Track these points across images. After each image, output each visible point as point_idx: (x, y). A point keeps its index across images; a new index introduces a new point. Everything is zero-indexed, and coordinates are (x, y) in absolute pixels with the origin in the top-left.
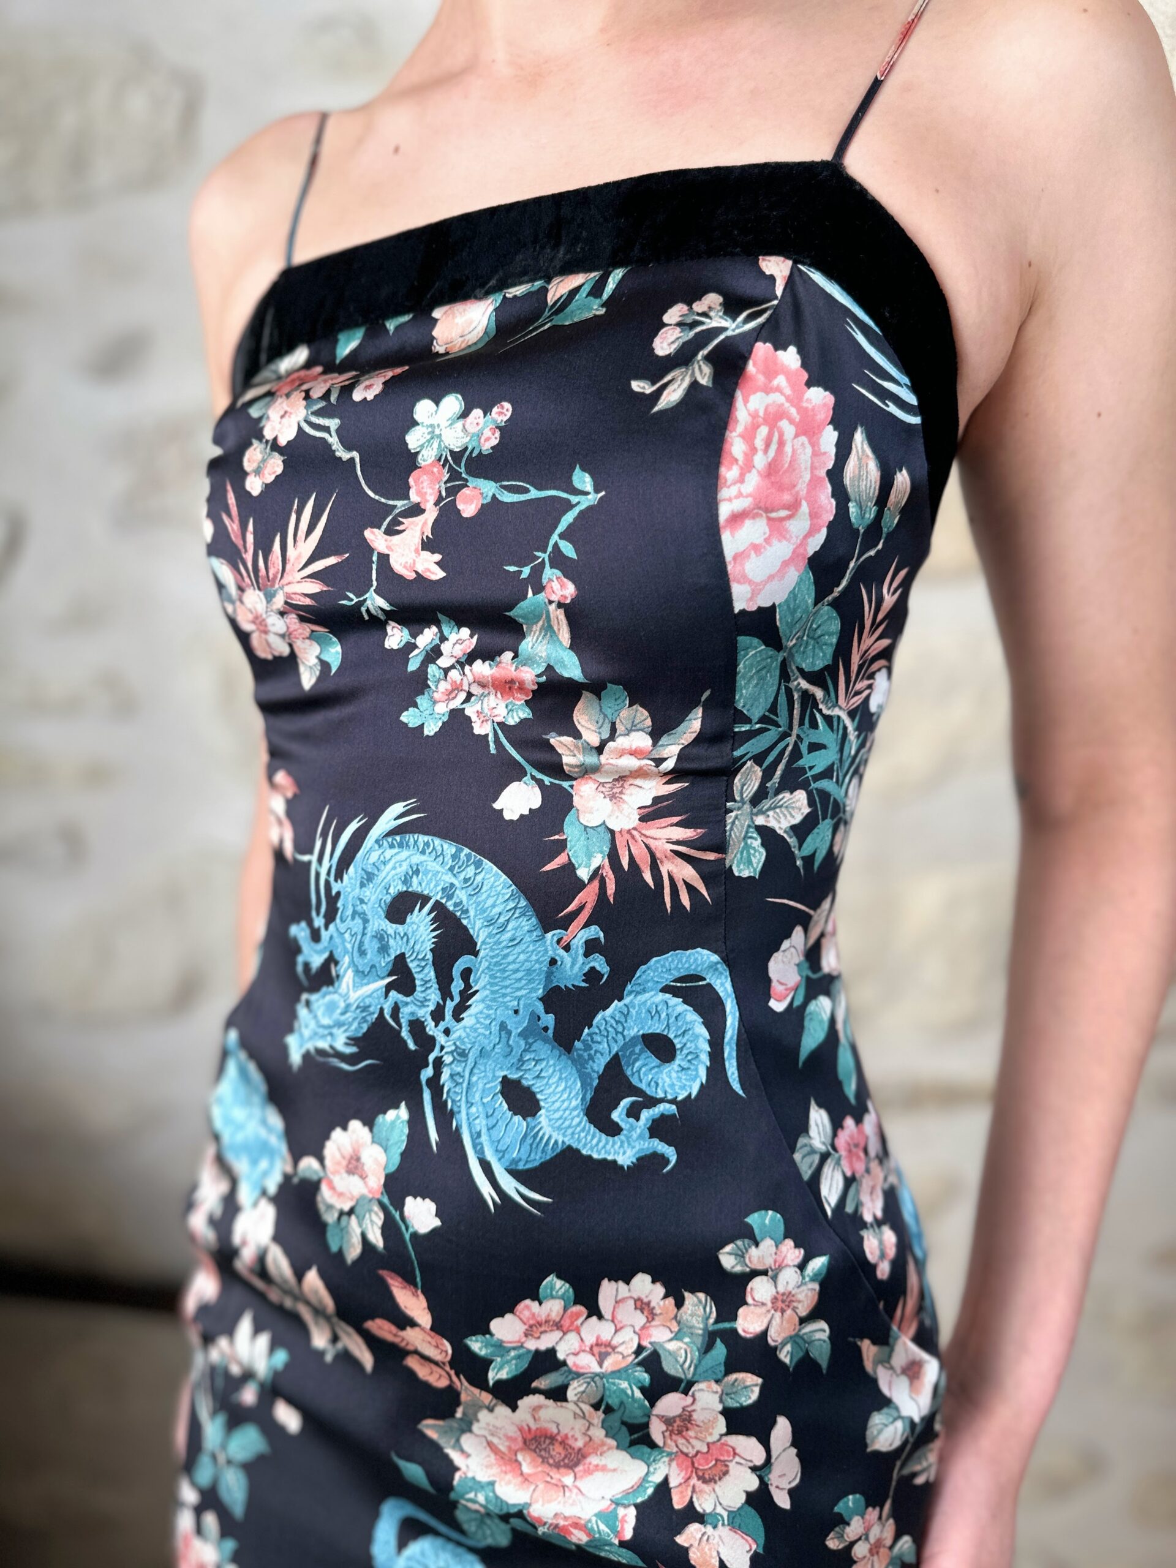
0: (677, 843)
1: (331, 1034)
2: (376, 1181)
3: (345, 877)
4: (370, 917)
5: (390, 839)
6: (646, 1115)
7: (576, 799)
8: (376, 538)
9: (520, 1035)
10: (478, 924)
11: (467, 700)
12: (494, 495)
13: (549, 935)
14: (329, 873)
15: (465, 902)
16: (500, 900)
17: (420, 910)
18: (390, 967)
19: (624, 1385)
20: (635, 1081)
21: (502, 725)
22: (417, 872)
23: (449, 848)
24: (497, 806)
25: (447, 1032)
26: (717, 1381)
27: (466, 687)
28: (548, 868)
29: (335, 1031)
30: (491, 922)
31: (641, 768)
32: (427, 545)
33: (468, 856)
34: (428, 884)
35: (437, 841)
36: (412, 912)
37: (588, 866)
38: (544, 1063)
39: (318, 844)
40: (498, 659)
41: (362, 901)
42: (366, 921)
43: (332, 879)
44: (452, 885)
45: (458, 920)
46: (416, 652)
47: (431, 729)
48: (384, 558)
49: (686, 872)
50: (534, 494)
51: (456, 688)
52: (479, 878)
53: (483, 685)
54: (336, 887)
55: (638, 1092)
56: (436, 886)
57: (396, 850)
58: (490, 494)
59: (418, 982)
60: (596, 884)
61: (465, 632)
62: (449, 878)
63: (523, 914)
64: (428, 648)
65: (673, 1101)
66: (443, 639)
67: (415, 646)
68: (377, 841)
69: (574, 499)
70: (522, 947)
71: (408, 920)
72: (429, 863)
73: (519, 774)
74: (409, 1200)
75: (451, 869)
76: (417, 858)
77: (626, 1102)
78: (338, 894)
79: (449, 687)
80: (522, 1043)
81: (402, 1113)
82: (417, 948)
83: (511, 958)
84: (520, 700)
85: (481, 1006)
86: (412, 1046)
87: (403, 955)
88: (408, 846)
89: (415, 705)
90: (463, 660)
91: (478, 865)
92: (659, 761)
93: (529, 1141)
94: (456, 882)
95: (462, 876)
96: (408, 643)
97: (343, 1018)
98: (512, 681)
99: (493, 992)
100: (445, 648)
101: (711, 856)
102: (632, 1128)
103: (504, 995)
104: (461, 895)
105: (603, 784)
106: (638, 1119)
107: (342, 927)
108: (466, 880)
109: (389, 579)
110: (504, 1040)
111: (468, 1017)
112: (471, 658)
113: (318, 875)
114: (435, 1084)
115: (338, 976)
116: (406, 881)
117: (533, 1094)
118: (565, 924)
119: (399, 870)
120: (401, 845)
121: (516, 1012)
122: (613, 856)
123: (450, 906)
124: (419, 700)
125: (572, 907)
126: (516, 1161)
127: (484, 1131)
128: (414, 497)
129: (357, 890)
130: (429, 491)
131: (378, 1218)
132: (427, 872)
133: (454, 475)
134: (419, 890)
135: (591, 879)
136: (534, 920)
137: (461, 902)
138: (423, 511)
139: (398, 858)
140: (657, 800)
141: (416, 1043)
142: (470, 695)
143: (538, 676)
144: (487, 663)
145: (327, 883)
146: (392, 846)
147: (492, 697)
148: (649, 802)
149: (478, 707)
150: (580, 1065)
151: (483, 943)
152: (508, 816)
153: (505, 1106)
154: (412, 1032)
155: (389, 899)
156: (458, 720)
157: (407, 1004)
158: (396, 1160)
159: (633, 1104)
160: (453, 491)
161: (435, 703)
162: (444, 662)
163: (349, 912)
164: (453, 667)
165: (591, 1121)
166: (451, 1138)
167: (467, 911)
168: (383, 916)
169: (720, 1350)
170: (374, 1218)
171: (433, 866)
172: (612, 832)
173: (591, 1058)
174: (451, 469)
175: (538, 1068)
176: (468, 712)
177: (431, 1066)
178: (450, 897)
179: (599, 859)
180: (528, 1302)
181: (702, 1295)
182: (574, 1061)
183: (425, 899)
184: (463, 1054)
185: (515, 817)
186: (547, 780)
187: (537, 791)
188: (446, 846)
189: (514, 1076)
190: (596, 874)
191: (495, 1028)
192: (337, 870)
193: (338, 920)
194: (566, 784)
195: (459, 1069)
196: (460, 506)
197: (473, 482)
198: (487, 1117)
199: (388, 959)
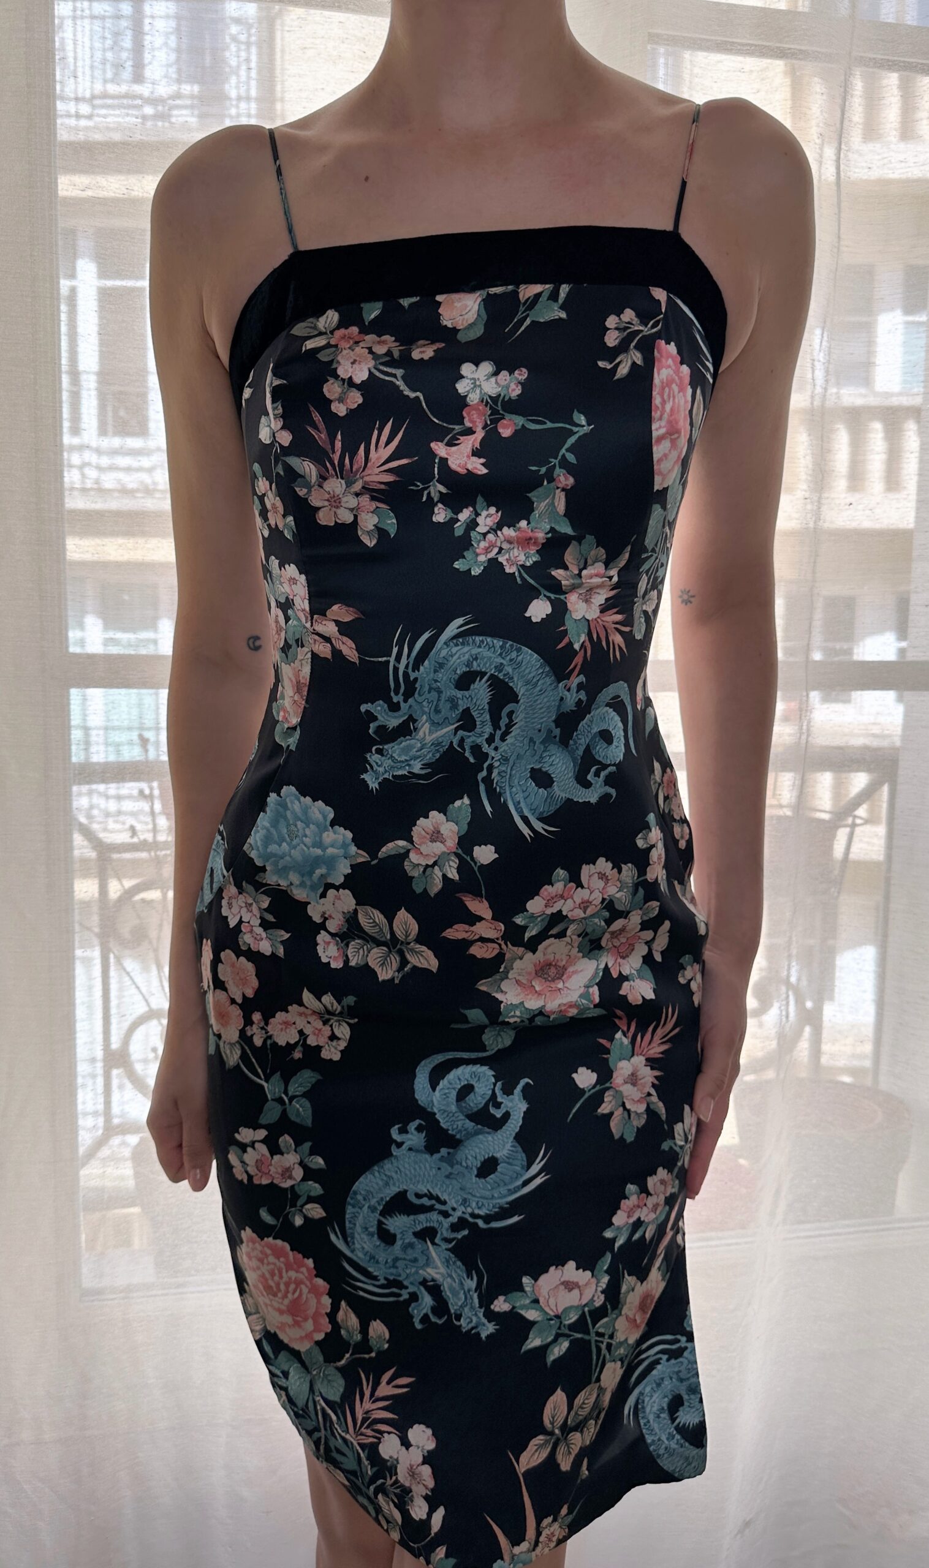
0: (617, 623)
1: (409, 765)
2: (452, 843)
3: (421, 668)
4: (443, 689)
5: (455, 641)
6: (603, 774)
7: (568, 604)
8: (440, 449)
9: (541, 743)
10: (520, 684)
11: (499, 552)
12: (523, 425)
13: (561, 684)
14: (407, 667)
15: (511, 673)
16: (534, 669)
17: (480, 680)
18: (459, 716)
19: (596, 920)
20: (597, 757)
21: (523, 566)
22: (476, 659)
23: (498, 643)
24: (527, 615)
25: (496, 749)
26: (641, 909)
27: (498, 544)
28: (560, 646)
29: (412, 762)
30: (528, 683)
31: (603, 582)
32: (475, 453)
33: (511, 646)
34: (485, 664)
35: (489, 639)
36: (474, 682)
37: (579, 641)
38: (554, 757)
39: (395, 650)
40: (517, 525)
41: (436, 681)
42: (439, 692)
43: (410, 670)
44: (502, 664)
45: (507, 683)
46: (459, 524)
47: (476, 571)
48: (444, 461)
49: (618, 639)
50: (549, 425)
51: (492, 545)
52: (520, 658)
53: (510, 542)
54: (412, 676)
55: (599, 763)
56: (490, 665)
57: (460, 647)
58: (521, 424)
59: (478, 723)
60: (583, 651)
61: (493, 510)
62: (499, 660)
63: (547, 676)
64: (468, 521)
65: (614, 765)
66: (477, 514)
67: (458, 520)
68: (445, 643)
69: (575, 429)
70: (546, 693)
71: (472, 687)
72: (485, 652)
73: (535, 594)
74: (476, 849)
75: (501, 654)
76: (475, 651)
77: (593, 769)
78: (416, 679)
79: (487, 545)
80: (542, 747)
81: (466, 800)
82: (478, 703)
83: (539, 702)
84: (533, 550)
85: (518, 731)
86: (472, 760)
87: (468, 708)
88: (468, 644)
89: (464, 557)
90: (494, 527)
91: (518, 650)
92: (611, 578)
93: (549, 800)
94: (504, 662)
95: (508, 658)
96: (451, 519)
97: (419, 753)
98: (530, 539)
99: (526, 722)
100: (480, 520)
101: (627, 629)
102: (597, 782)
103: (533, 723)
104: (509, 669)
105: (581, 594)
106: (599, 777)
107: (420, 699)
108: (511, 660)
109: (448, 475)
110: (532, 748)
111: (510, 739)
112: (499, 526)
113: (396, 669)
114: (488, 781)
115: (415, 729)
116: (469, 664)
117: (549, 775)
118: (568, 677)
119: (462, 659)
120: (463, 644)
121: (540, 731)
122: (590, 634)
123: (501, 676)
124: (465, 554)
125: (572, 666)
126: (542, 813)
127: (522, 800)
128: (468, 424)
129: (432, 675)
130: (478, 420)
131: (454, 863)
132: (483, 658)
133: (494, 412)
134: (478, 669)
135: (580, 650)
136: (553, 678)
137: (508, 673)
138: (474, 432)
139: (462, 651)
140: (607, 600)
141: (475, 758)
142: (501, 549)
143: (547, 534)
144: (511, 528)
145: (406, 674)
146: (457, 645)
147: (516, 550)
148: (603, 602)
149: (507, 556)
150: (572, 753)
151: (523, 695)
152: (534, 620)
153: (533, 784)
154: (473, 753)
155: (457, 677)
156: (494, 564)
157: (470, 736)
158: (465, 827)
159: (597, 769)
160: (495, 422)
161: (477, 555)
162: (481, 529)
163: (427, 688)
164: (489, 532)
165: (578, 783)
166: (502, 810)
167: (512, 678)
168: (453, 687)
169: (641, 891)
170: (452, 863)
171: (486, 653)
172: (588, 620)
173: (577, 748)
174: (491, 408)
175: (551, 760)
176: (500, 559)
177: (485, 770)
178: (500, 671)
179: (583, 637)
180: (546, 886)
181: (630, 865)
182: (569, 752)
183: (483, 674)
184: (506, 760)
185: (539, 620)
186: (553, 596)
187: (548, 603)
188: (495, 641)
189: (537, 767)
190: (583, 646)
191: (526, 741)
192: (413, 665)
193: (416, 695)
194: (562, 597)
195: (504, 769)
196: (501, 430)
197: (508, 416)
198: (523, 792)
199: (457, 712)
